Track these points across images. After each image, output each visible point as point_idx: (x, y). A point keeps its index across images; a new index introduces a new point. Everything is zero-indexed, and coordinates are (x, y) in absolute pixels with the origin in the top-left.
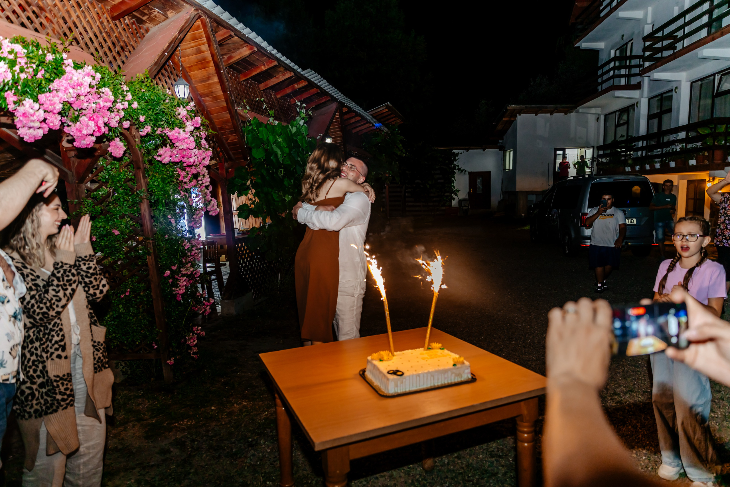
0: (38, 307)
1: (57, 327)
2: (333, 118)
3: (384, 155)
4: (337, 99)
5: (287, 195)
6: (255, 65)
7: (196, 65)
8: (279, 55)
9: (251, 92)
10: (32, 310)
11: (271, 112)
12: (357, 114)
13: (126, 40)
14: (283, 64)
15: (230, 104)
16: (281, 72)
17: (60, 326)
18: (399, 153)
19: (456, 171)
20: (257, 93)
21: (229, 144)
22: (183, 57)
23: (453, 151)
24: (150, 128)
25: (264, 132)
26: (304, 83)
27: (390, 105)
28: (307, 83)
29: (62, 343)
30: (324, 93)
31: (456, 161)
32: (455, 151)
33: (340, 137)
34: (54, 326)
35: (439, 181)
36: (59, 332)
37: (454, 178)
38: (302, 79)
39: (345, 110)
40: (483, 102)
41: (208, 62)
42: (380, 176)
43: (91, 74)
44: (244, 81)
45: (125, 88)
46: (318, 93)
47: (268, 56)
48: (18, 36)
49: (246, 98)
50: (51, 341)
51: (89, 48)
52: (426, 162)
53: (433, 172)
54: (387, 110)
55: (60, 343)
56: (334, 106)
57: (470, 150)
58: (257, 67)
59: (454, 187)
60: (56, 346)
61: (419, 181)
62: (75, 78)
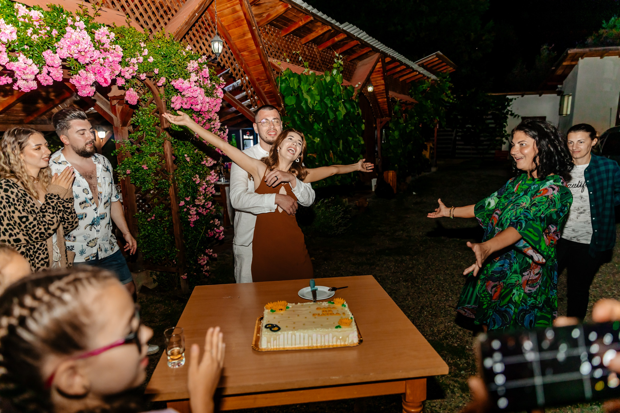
0: (38, 228)
1: (43, 247)
2: (374, 67)
3: (429, 101)
4: (380, 50)
5: (316, 138)
6: (293, 21)
7: (233, 23)
8: (315, 11)
9: (292, 46)
10: (33, 229)
11: (306, 64)
12: (402, 63)
13: (169, 5)
14: (318, 19)
15: (262, 57)
16: (319, 26)
17: (45, 247)
18: (446, 99)
19: (509, 116)
20: (299, 47)
21: (266, 93)
22: (222, 17)
23: (507, 97)
24: (165, 79)
25: (295, 81)
26: (343, 36)
27: (441, 54)
28: (346, 36)
29: (47, 260)
30: (365, 45)
31: (509, 106)
32: (510, 97)
33: (383, 85)
34: (41, 246)
35: (491, 126)
36: (44, 251)
37: (506, 122)
38: (341, 32)
39: (388, 60)
40: (545, 47)
41: (242, 20)
42: (425, 121)
43: (106, 33)
44: (285, 36)
45: (142, 45)
46: (358, 44)
47: (304, 13)
48: (50, 4)
49: (286, 51)
50: (38, 258)
51: (134, 13)
52: (478, 108)
53: (484, 117)
54: (437, 59)
55: (45, 260)
56: (376, 56)
57: (525, 96)
58: (296, 23)
59: (505, 131)
60: (42, 262)
61: (470, 126)
62: (73, 36)
